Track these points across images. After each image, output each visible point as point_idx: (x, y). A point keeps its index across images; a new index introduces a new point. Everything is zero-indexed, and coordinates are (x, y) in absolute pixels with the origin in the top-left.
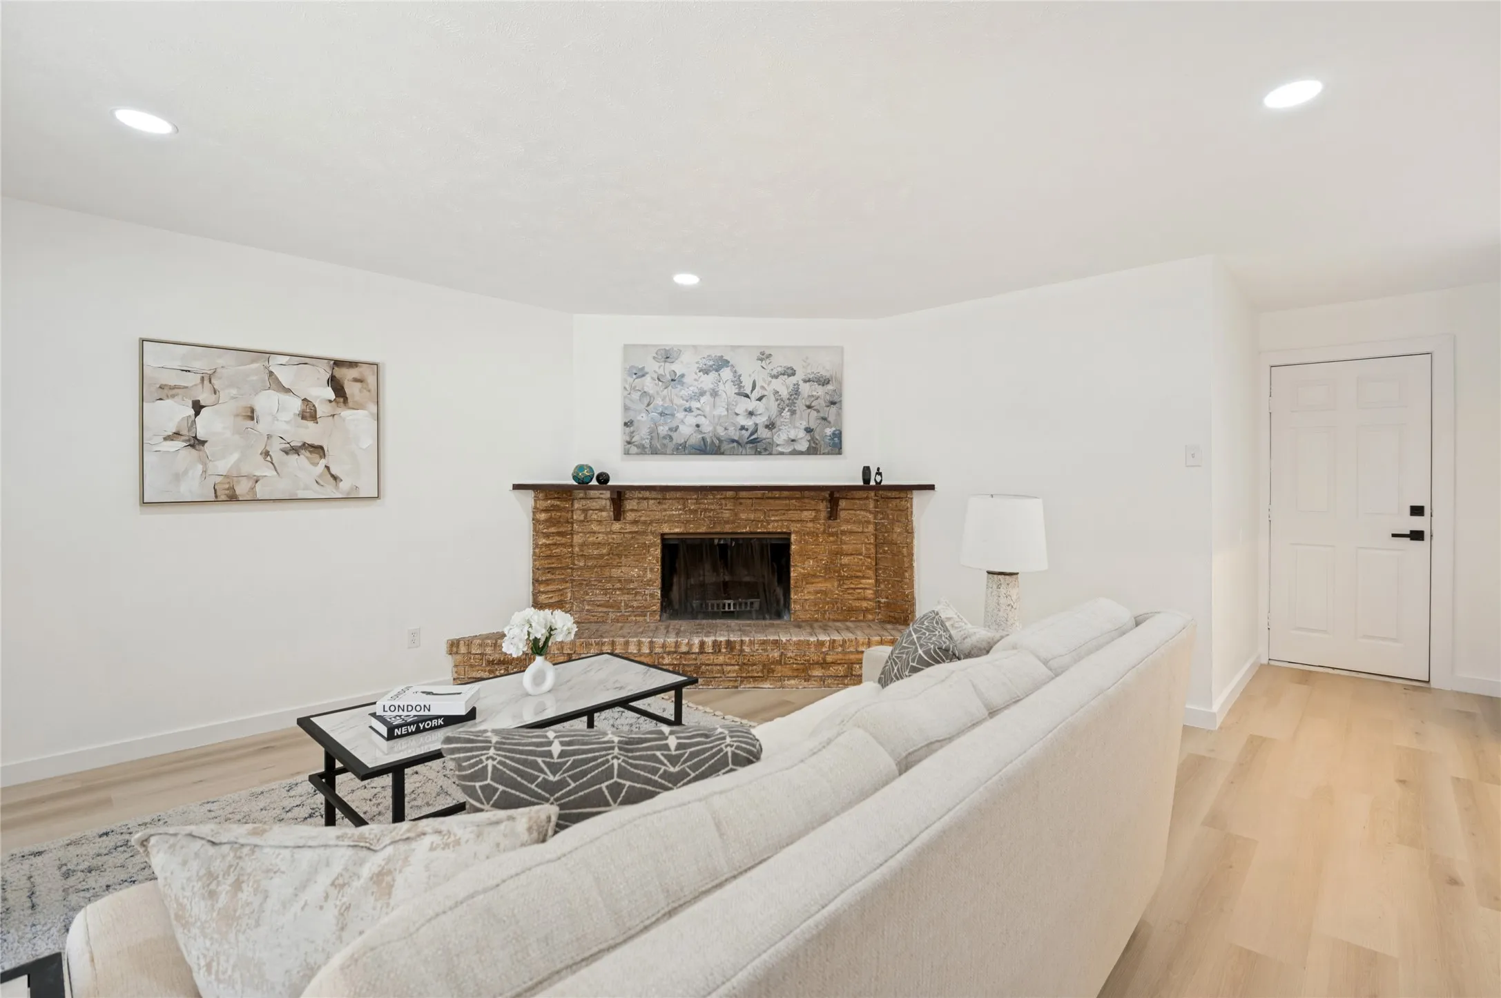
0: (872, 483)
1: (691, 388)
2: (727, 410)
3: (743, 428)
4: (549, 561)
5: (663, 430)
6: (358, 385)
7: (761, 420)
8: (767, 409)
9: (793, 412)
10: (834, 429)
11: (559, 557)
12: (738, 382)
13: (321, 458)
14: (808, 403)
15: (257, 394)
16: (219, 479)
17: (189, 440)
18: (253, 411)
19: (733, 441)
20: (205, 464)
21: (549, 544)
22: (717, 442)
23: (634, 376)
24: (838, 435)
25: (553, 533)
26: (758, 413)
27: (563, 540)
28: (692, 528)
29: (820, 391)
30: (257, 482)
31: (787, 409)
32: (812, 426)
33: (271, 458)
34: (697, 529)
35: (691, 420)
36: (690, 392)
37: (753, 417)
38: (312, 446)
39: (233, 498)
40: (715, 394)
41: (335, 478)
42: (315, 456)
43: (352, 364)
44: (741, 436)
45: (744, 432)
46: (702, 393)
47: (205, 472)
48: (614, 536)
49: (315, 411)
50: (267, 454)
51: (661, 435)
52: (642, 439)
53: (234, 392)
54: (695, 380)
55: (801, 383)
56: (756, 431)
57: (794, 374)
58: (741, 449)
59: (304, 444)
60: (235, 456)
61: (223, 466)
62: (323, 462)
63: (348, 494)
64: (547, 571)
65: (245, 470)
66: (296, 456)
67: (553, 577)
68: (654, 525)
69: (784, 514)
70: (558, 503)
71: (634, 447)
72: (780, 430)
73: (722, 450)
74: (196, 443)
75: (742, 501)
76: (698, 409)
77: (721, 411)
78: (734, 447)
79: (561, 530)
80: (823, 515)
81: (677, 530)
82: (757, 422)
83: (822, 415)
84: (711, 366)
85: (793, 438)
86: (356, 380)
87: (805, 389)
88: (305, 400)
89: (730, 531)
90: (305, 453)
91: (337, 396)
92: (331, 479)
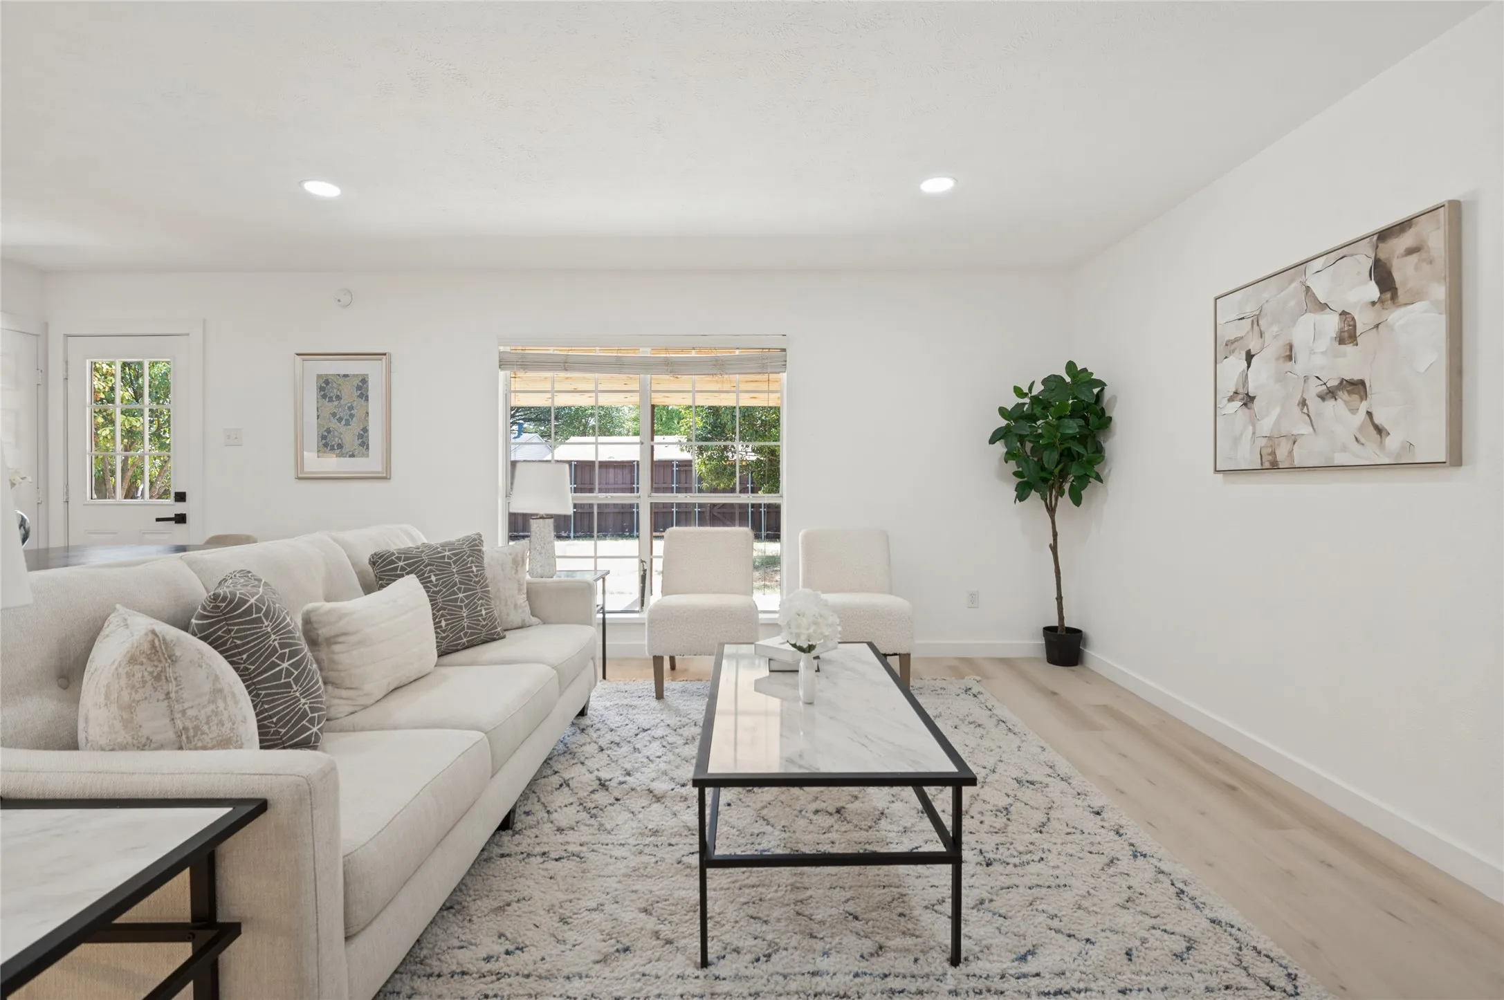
6: (1414, 258)
13: (1362, 399)
15: (1296, 322)
16: (1263, 442)
17: (1243, 399)
18: (1291, 347)
20: (1254, 426)
30: (1294, 443)
33: (1308, 409)
38: (1350, 383)
39: (1274, 466)
41: (1379, 430)
42: (1354, 399)
43: (1402, 227)
47: (1254, 434)
49: (1355, 326)
50: (1303, 403)
53: (1275, 328)
59: (1343, 381)
60: (1278, 410)
61: (1267, 424)
62: (1364, 406)
63: (1399, 456)
65: (1285, 427)
66: (1333, 402)
74: (1249, 401)
86: (1410, 252)
88: (1343, 313)
90: (1343, 395)
91: (1382, 291)
92: (1373, 432)
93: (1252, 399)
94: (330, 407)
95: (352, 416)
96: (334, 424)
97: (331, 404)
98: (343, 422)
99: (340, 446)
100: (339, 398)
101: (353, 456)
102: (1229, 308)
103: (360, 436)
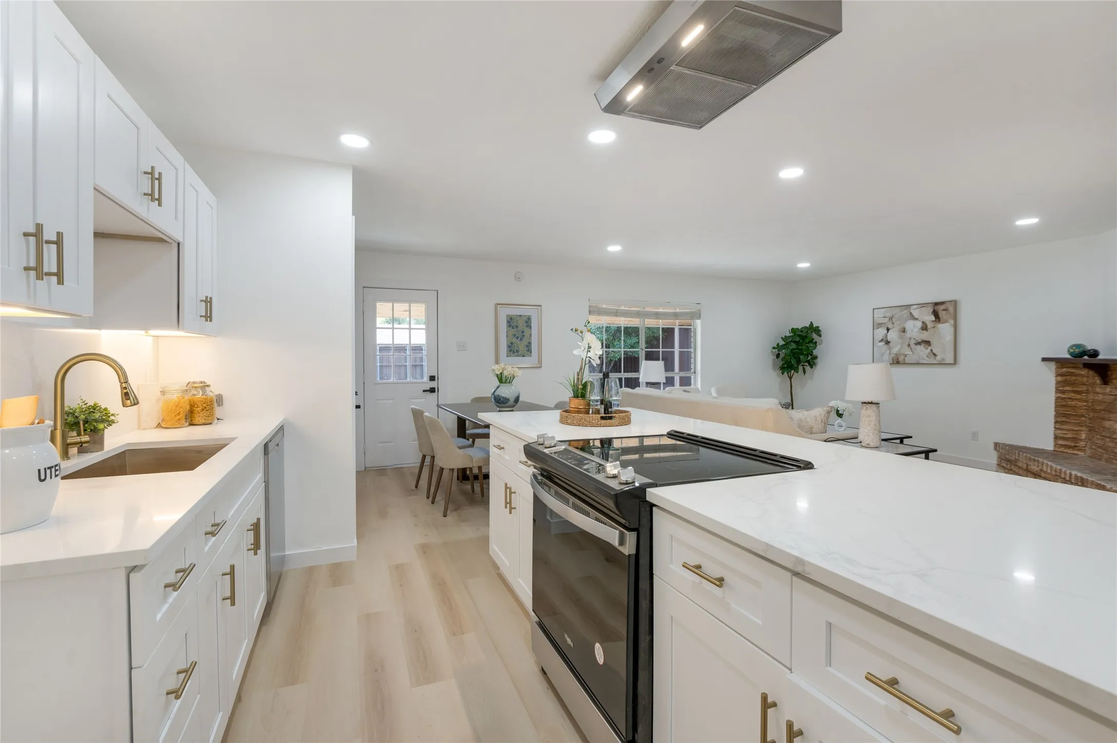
4: (1064, 409)
6: (945, 312)
13: (929, 346)
15: (906, 322)
16: (894, 355)
17: (886, 342)
18: (904, 329)
20: (890, 350)
21: (1064, 398)
25: (1069, 391)
27: (1078, 397)
30: (906, 356)
33: (911, 347)
38: (926, 341)
39: (898, 363)
41: (935, 355)
42: (926, 346)
43: (942, 303)
47: (890, 353)
49: (927, 326)
50: (909, 345)
53: (898, 322)
59: (923, 340)
60: (899, 346)
61: (895, 350)
62: (930, 348)
63: (941, 361)
65: (902, 352)
66: (919, 346)
67: (1068, 420)
70: (1073, 370)
74: (888, 343)
79: (1079, 389)
86: (944, 310)
88: (923, 322)
90: (923, 344)
91: (936, 318)
92: (933, 355)
93: (889, 342)
94: (512, 331)
95: (523, 336)
96: (514, 340)
97: (513, 330)
98: (519, 339)
99: (517, 351)
100: (517, 327)
101: (524, 356)
102: (879, 314)
103: (527, 346)
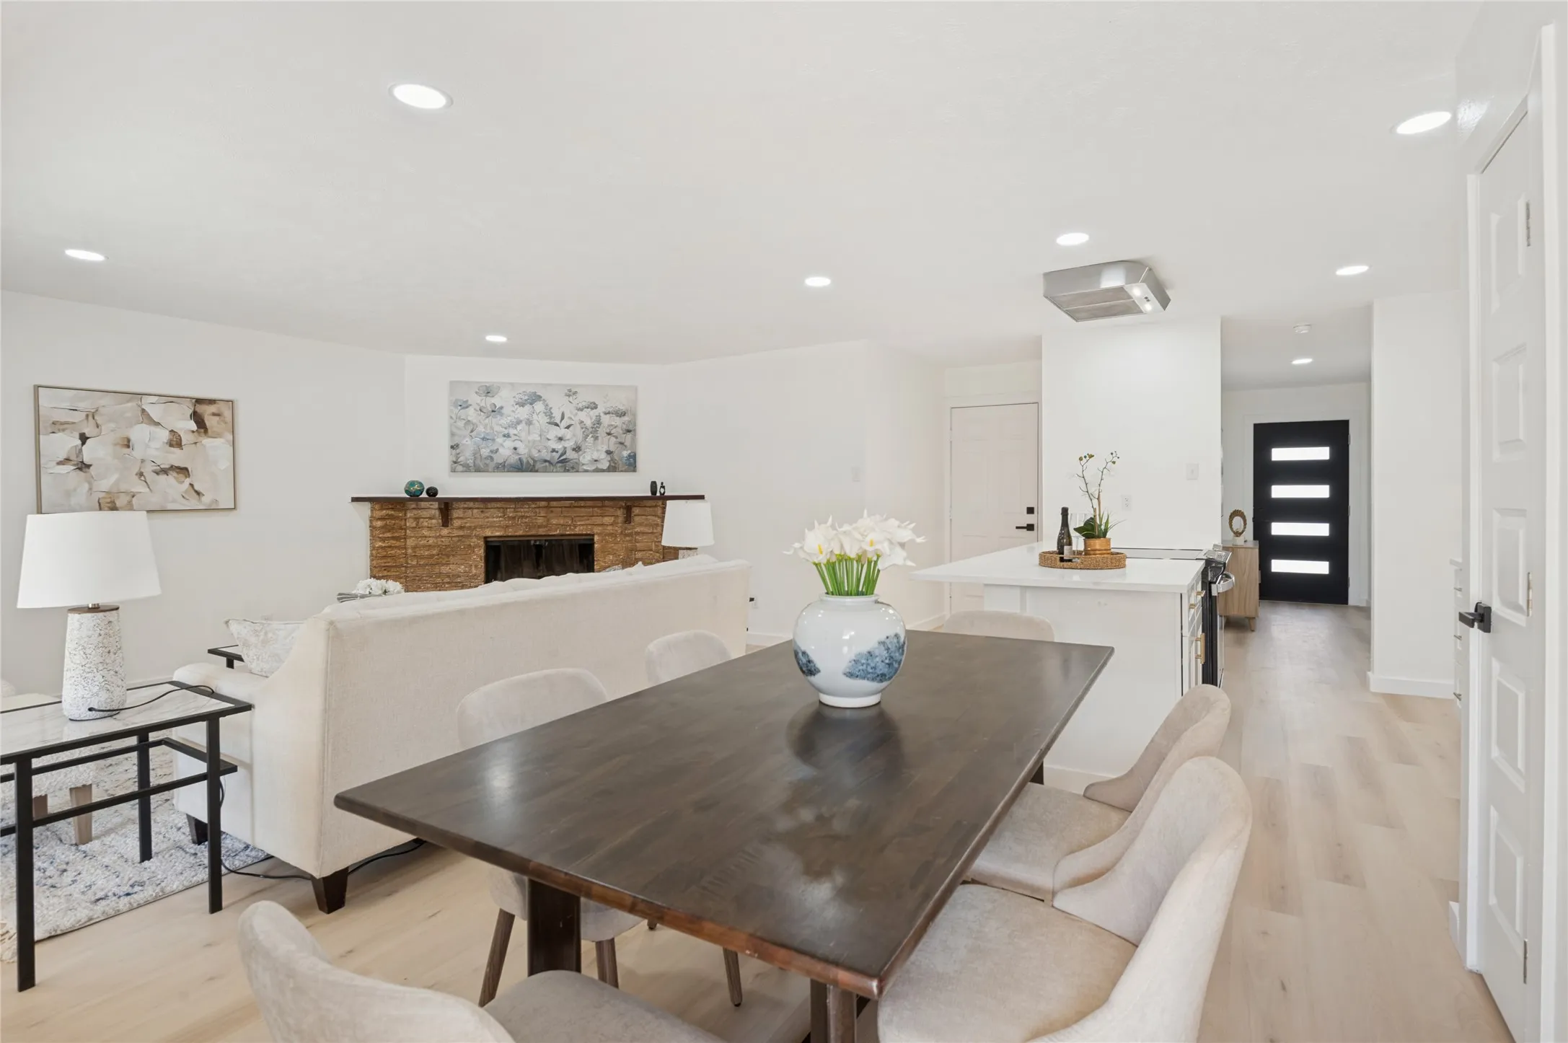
0: (658, 494)
1: (509, 418)
2: (540, 436)
3: (554, 451)
4: (385, 561)
5: (485, 452)
6: (216, 418)
7: (569, 444)
8: (574, 435)
9: (596, 438)
10: (629, 452)
11: (392, 557)
12: (549, 414)
13: (186, 477)
14: (608, 431)
15: (132, 427)
16: (102, 495)
17: (77, 464)
18: (129, 440)
19: (546, 461)
20: (90, 483)
22: (531, 462)
23: (459, 408)
24: (633, 457)
25: (388, 537)
26: (567, 438)
27: (398, 544)
28: (510, 532)
29: (617, 421)
30: (133, 496)
31: (590, 436)
32: (612, 449)
33: (145, 478)
34: (515, 532)
35: (509, 444)
36: (508, 421)
37: (563, 441)
38: (179, 468)
39: (112, 506)
40: (529, 423)
41: (198, 493)
42: (181, 476)
43: (212, 402)
44: (553, 457)
45: (554, 453)
46: (519, 422)
47: (90, 489)
48: (443, 539)
49: (181, 440)
50: (141, 474)
51: (484, 456)
52: (467, 459)
53: (112, 425)
54: (513, 411)
55: (602, 415)
56: (564, 453)
57: (596, 408)
58: (552, 467)
59: (172, 466)
60: (114, 477)
61: (105, 484)
62: (188, 481)
63: (209, 506)
64: (383, 569)
65: (123, 487)
66: (165, 476)
67: (389, 574)
68: (478, 530)
69: (588, 520)
70: (393, 512)
71: (457, 466)
72: (585, 452)
73: (536, 468)
74: (83, 467)
75: (551, 509)
76: (515, 435)
77: (536, 437)
78: (546, 466)
79: (396, 535)
80: (620, 520)
81: (498, 534)
82: (566, 446)
83: (619, 440)
84: (526, 400)
85: (595, 458)
86: (214, 414)
87: (606, 420)
88: (172, 431)
89: (543, 534)
90: (172, 474)
91: (199, 427)
92: (194, 494)
102: (56, 401)
